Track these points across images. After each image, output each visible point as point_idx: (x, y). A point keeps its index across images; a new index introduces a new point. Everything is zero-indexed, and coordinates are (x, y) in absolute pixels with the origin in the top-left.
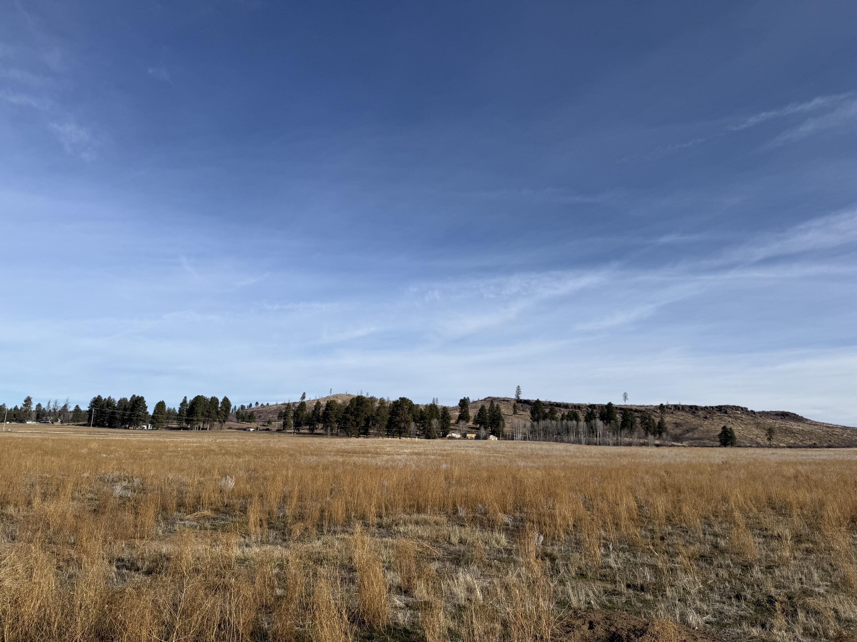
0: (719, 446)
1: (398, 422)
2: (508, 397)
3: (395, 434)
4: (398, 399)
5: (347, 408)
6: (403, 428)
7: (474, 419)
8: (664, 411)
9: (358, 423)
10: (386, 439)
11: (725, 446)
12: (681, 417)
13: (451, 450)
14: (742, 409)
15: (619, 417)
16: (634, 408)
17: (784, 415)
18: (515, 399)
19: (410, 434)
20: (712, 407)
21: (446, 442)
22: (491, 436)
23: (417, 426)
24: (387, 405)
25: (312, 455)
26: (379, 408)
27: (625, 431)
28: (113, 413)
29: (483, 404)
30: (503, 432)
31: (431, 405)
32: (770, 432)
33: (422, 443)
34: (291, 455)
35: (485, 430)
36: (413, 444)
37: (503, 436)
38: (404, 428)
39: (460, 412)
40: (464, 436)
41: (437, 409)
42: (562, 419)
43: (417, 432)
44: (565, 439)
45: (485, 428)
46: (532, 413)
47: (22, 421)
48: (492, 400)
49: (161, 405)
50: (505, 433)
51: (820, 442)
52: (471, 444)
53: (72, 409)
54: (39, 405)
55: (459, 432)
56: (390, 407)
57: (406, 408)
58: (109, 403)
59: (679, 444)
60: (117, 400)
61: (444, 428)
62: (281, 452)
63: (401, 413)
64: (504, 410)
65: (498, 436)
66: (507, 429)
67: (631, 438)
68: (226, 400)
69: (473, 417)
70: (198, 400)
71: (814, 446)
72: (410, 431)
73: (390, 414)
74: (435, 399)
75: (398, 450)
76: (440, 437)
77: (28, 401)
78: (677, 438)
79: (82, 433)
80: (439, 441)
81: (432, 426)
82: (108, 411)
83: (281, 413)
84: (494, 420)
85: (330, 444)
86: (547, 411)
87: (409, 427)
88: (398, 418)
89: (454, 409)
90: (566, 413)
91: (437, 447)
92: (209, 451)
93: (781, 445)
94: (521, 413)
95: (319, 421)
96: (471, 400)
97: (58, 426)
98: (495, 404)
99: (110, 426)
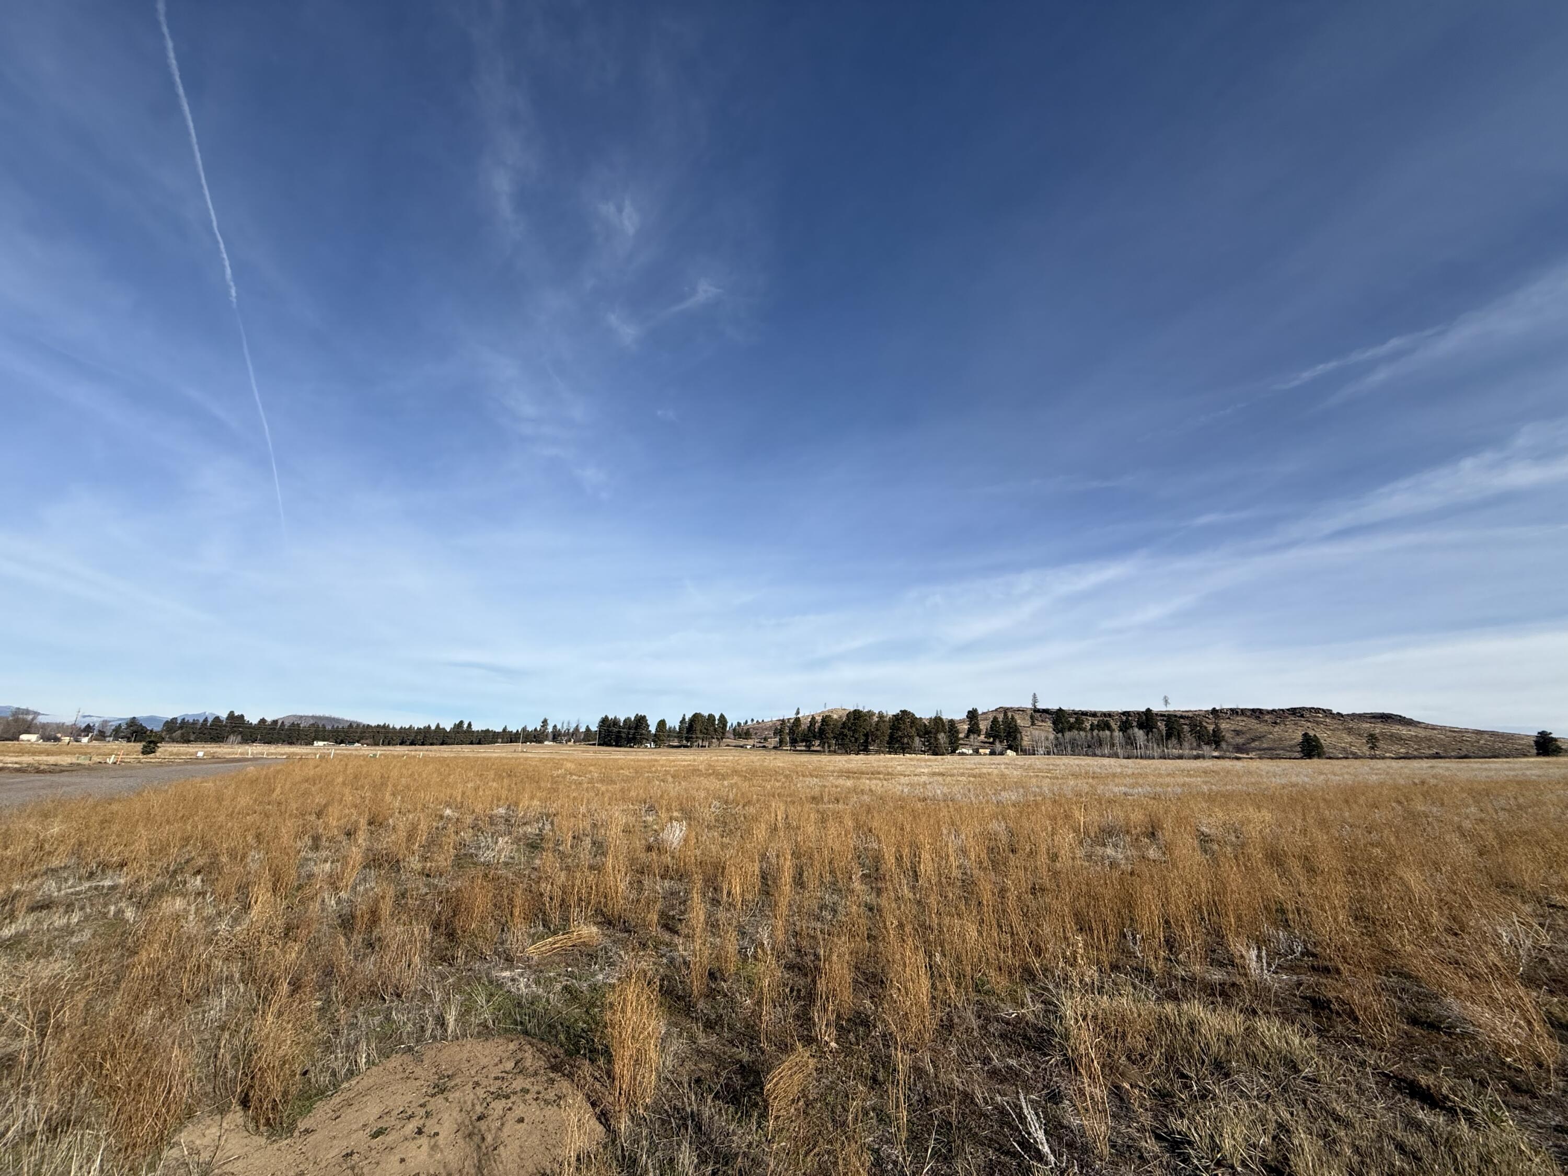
0: (1302, 758)
1: (901, 737)
2: (1024, 706)
3: (898, 751)
4: (898, 712)
5: (844, 723)
6: (906, 743)
7: (986, 732)
8: (1219, 716)
9: (856, 739)
10: (888, 756)
11: (1310, 758)
12: (1241, 723)
13: (962, 767)
14: (1323, 710)
15: (1161, 725)
16: (1178, 714)
17: (1385, 718)
18: (1032, 708)
19: (915, 750)
20: (1283, 710)
21: (955, 758)
22: (1009, 751)
23: (921, 741)
24: (886, 719)
26: (878, 722)
27: (1174, 741)
28: (619, 732)
29: (995, 715)
30: (1021, 746)
31: (935, 718)
32: (1372, 739)
35: (1001, 744)
37: (1022, 750)
38: (908, 743)
39: (969, 725)
40: (976, 752)
41: (943, 722)
42: (1092, 729)
43: (922, 748)
44: (1098, 752)
45: (1001, 742)
46: (1054, 723)
47: (541, 742)
48: (1006, 711)
49: (662, 724)
50: (1024, 748)
51: (1445, 751)
52: (984, 760)
53: (583, 729)
54: (555, 726)
55: (970, 748)
56: (890, 721)
57: (908, 722)
58: (615, 722)
59: (1245, 756)
60: (622, 720)
61: (952, 743)
63: (903, 727)
64: (1020, 721)
65: (1016, 751)
66: (1026, 742)
67: (1181, 749)
68: (722, 716)
69: (985, 730)
70: (696, 717)
72: (915, 747)
73: (891, 728)
74: (940, 711)
76: (948, 753)
77: (545, 722)
78: (1239, 749)
79: (588, 752)
80: (948, 757)
81: (939, 741)
82: (615, 730)
83: (776, 729)
84: (1009, 733)
85: (829, 761)
86: (1072, 720)
87: (912, 743)
88: (900, 733)
89: (962, 721)
90: (1096, 723)
91: (946, 765)
93: (1387, 755)
94: (1040, 724)
95: (815, 737)
97: (571, 746)
98: (1010, 714)
99: (617, 746)
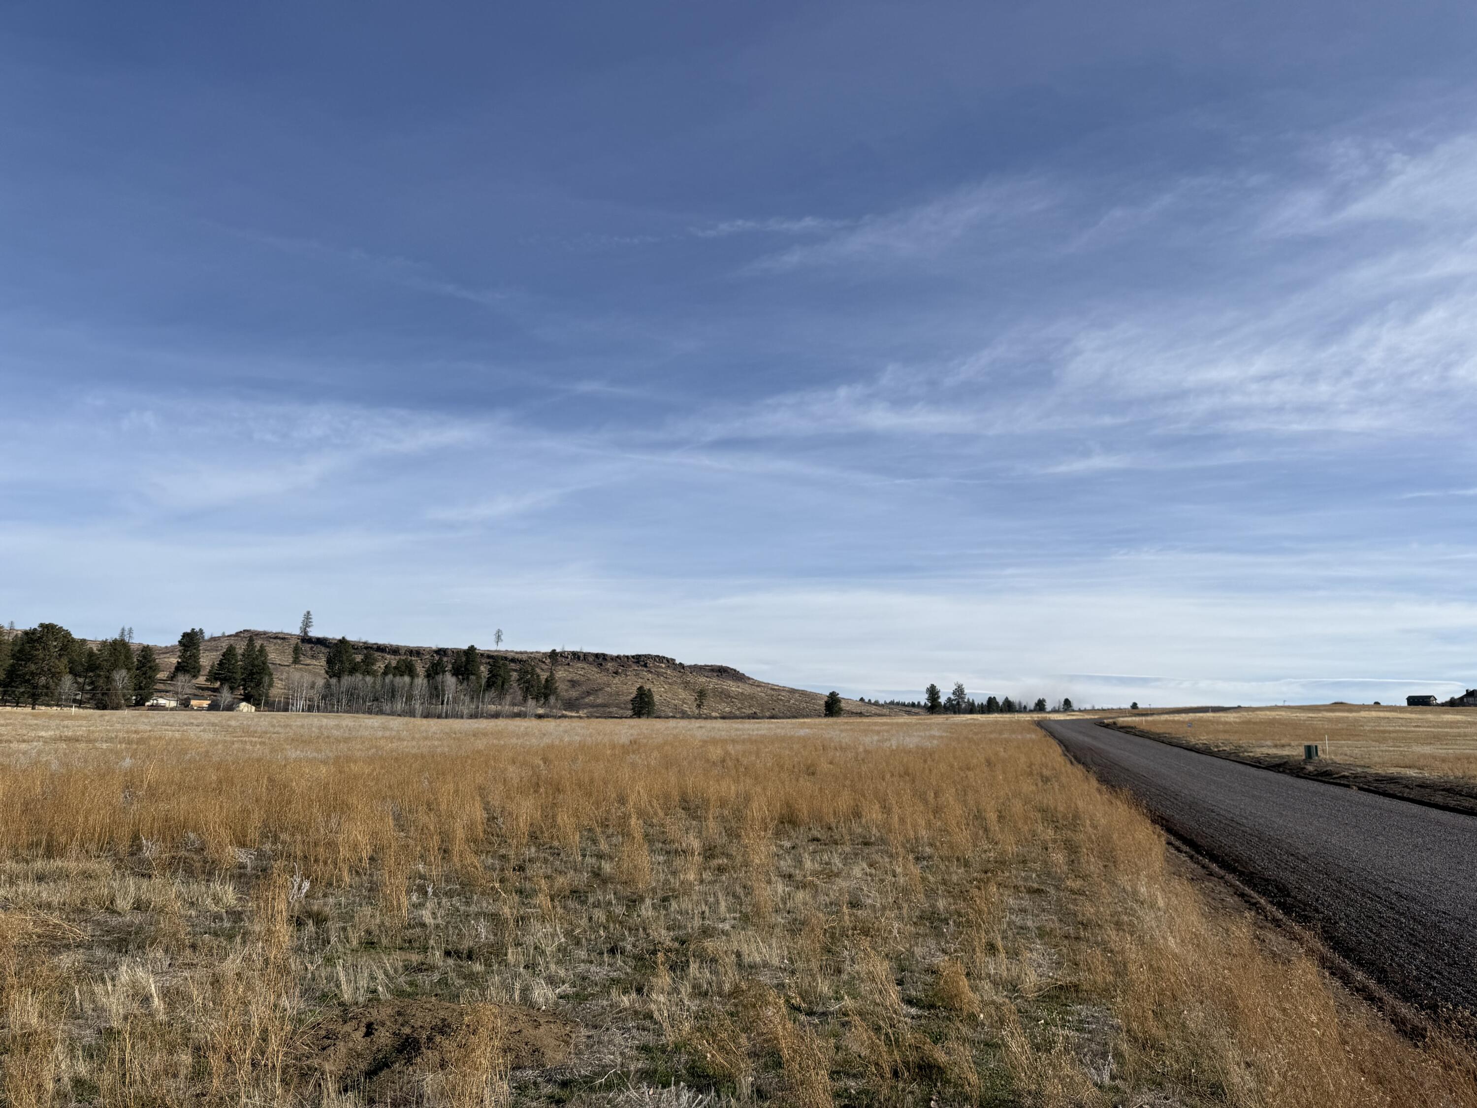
0: (631, 717)
1: (33, 674)
2: (286, 631)
3: (22, 699)
4: (35, 625)
6: (43, 686)
7: (210, 672)
8: (557, 661)
11: (639, 717)
12: (580, 671)
13: (150, 731)
14: (668, 660)
15: (484, 670)
16: (510, 655)
17: (722, 672)
18: (299, 636)
19: (60, 699)
20: (627, 657)
21: (141, 715)
22: (243, 705)
23: (77, 683)
24: (6, 638)
27: (492, 693)
29: (232, 642)
30: (267, 696)
31: (115, 642)
32: (702, 695)
33: (85, 718)
35: (232, 693)
36: (62, 720)
37: (267, 703)
38: (46, 686)
39: (180, 657)
40: (185, 705)
41: (129, 649)
42: (385, 673)
43: (76, 695)
44: (387, 707)
45: (232, 689)
46: (329, 662)
48: (251, 636)
50: (272, 699)
51: (762, 711)
52: (196, 719)
55: (173, 697)
56: (14, 643)
57: (55, 647)
59: (574, 714)
61: (140, 688)
63: (41, 656)
64: (273, 655)
65: (257, 704)
66: (277, 691)
67: (500, 704)
69: (208, 668)
71: (754, 716)
72: (60, 694)
73: (13, 656)
74: (127, 629)
75: (25, 732)
76: (129, 706)
78: (571, 705)
80: (125, 713)
81: (114, 684)
84: (252, 674)
86: (359, 658)
87: (57, 685)
89: (168, 651)
90: (394, 663)
91: (118, 726)
93: (714, 714)
94: (308, 662)
98: (258, 644)
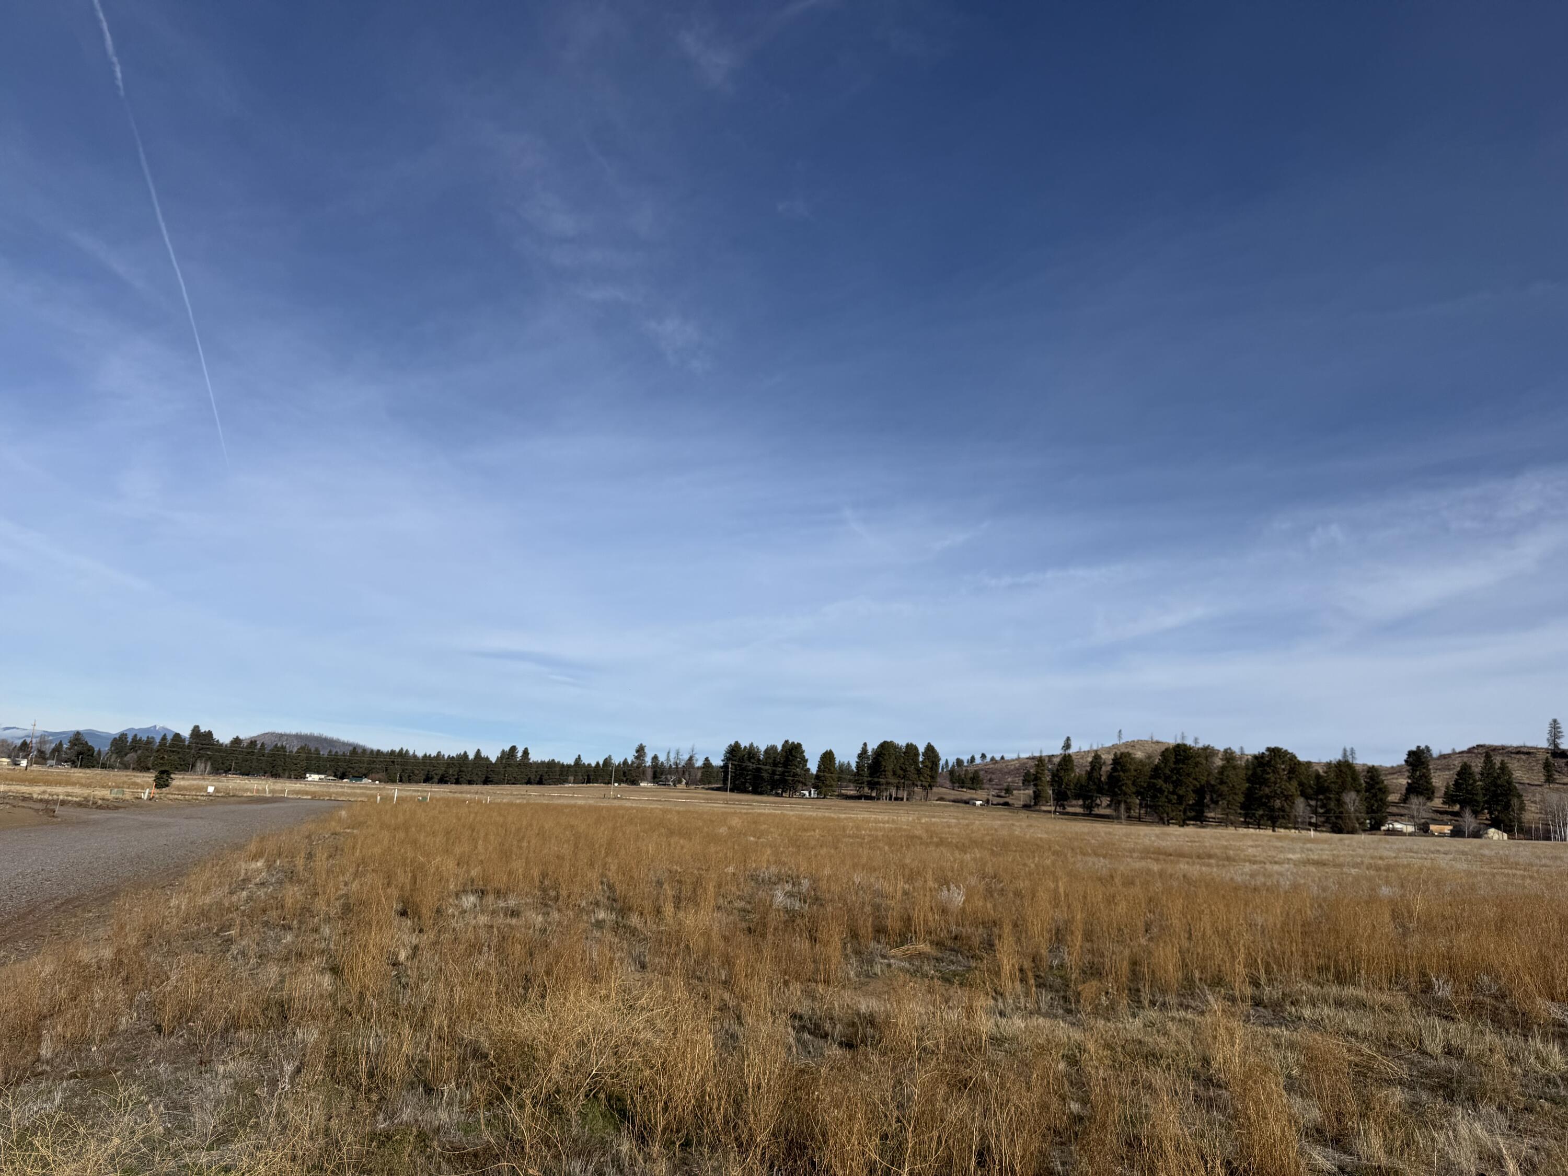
1: (1267, 797)
2: (1529, 744)
3: (1262, 822)
4: (1263, 750)
5: (1156, 769)
6: (1279, 809)
7: (1446, 793)
9: (1181, 799)
10: (1242, 831)
13: (1395, 858)
18: (1547, 749)
19: (1296, 822)
21: (1380, 840)
22: (1492, 831)
23: (1310, 806)
24: (1239, 762)
25: (1096, 854)
26: (1223, 768)
28: (758, 770)
29: (1465, 760)
30: (1520, 822)
31: (1339, 763)
33: (1325, 841)
34: (1056, 853)
35: (1476, 817)
36: (1304, 843)
37: (1521, 830)
38: (1282, 809)
39: (1409, 777)
40: (1424, 830)
41: (1354, 771)
43: (1310, 818)
45: (1476, 813)
47: (634, 782)
48: (1488, 752)
49: (828, 757)
50: (1527, 825)
52: (1441, 846)
53: (699, 763)
54: (655, 758)
55: (1409, 821)
56: (1247, 767)
57: (1284, 770)
58: (751, 753)
60: (763, 748)
61: (1373, 811)
62: (1036, 847)
63: (1273, 779)
64: (1519, 773)
65: (1509, 830)
66: (1531, 815)
68: (930, 749)
69: (1443, 790)
70: (885, 747)
72: (1296, 816)
73: (1248, 780)
74: (1348, 749)
75: (1274, 854)
76: (1364, 831)
77: (641, 750)
80: (1363, 837)
81: (1346, 807)
82: (751, 766)
83: (1027, 774)
84: (1496, 795)
85: (1128, 835)
87: (1291, 807)
88: (1267, 790)
89: (1395, 771)
91: (1361, 851)
92: (912, 839)
94: (1566, 780)
95: (1101, 791)
96: (1435, 753)
97: (682, 791)
98: (1497, 760)
99: (756, 792)
